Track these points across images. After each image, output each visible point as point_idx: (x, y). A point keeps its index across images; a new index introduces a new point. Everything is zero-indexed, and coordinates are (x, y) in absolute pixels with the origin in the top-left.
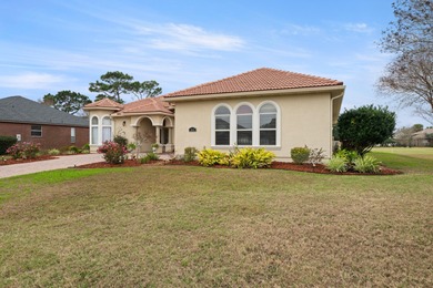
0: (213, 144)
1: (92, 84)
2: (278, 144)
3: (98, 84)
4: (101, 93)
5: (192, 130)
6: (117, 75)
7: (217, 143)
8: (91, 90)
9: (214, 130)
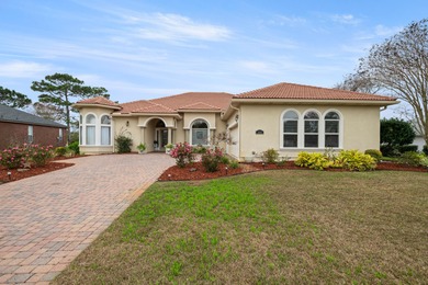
0: (282, 147)
1: (36, 83)
2: (341, 147)
3: (43, 83)
4: (45, 93)
5: (260, 132)
6: (66, 78)
7: (285, 146)
8: (34, 88)
9: (282, 133)
